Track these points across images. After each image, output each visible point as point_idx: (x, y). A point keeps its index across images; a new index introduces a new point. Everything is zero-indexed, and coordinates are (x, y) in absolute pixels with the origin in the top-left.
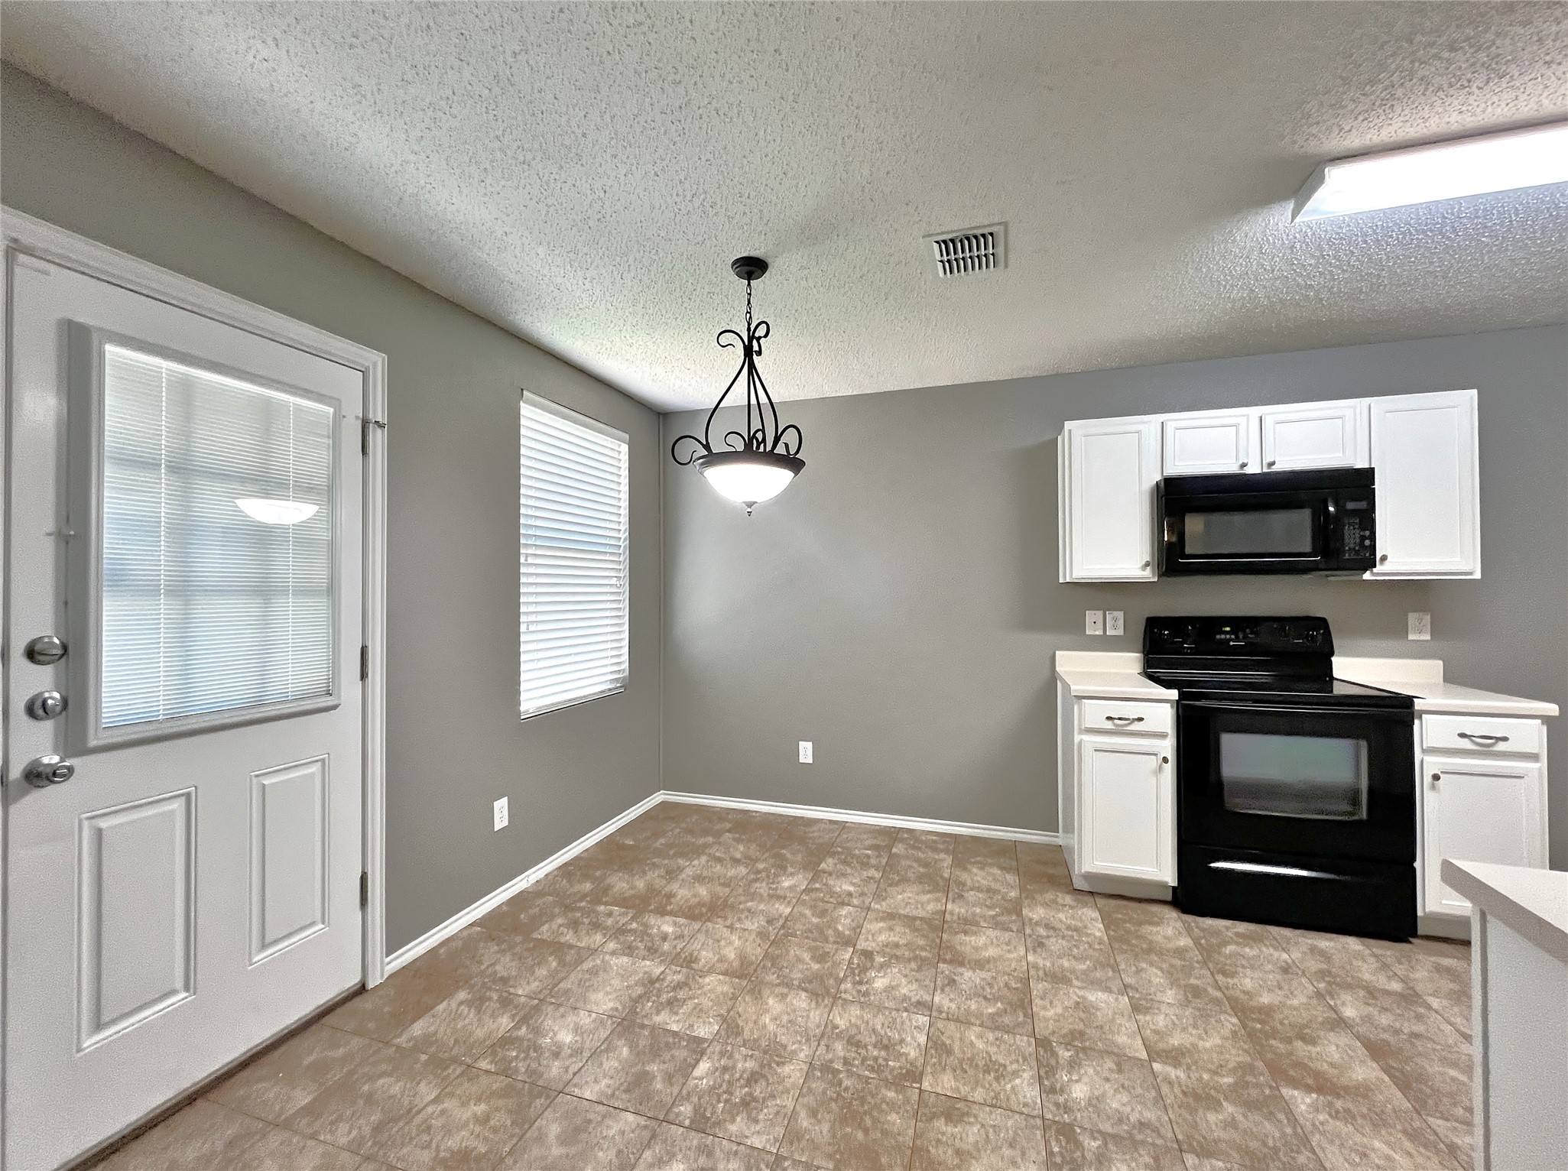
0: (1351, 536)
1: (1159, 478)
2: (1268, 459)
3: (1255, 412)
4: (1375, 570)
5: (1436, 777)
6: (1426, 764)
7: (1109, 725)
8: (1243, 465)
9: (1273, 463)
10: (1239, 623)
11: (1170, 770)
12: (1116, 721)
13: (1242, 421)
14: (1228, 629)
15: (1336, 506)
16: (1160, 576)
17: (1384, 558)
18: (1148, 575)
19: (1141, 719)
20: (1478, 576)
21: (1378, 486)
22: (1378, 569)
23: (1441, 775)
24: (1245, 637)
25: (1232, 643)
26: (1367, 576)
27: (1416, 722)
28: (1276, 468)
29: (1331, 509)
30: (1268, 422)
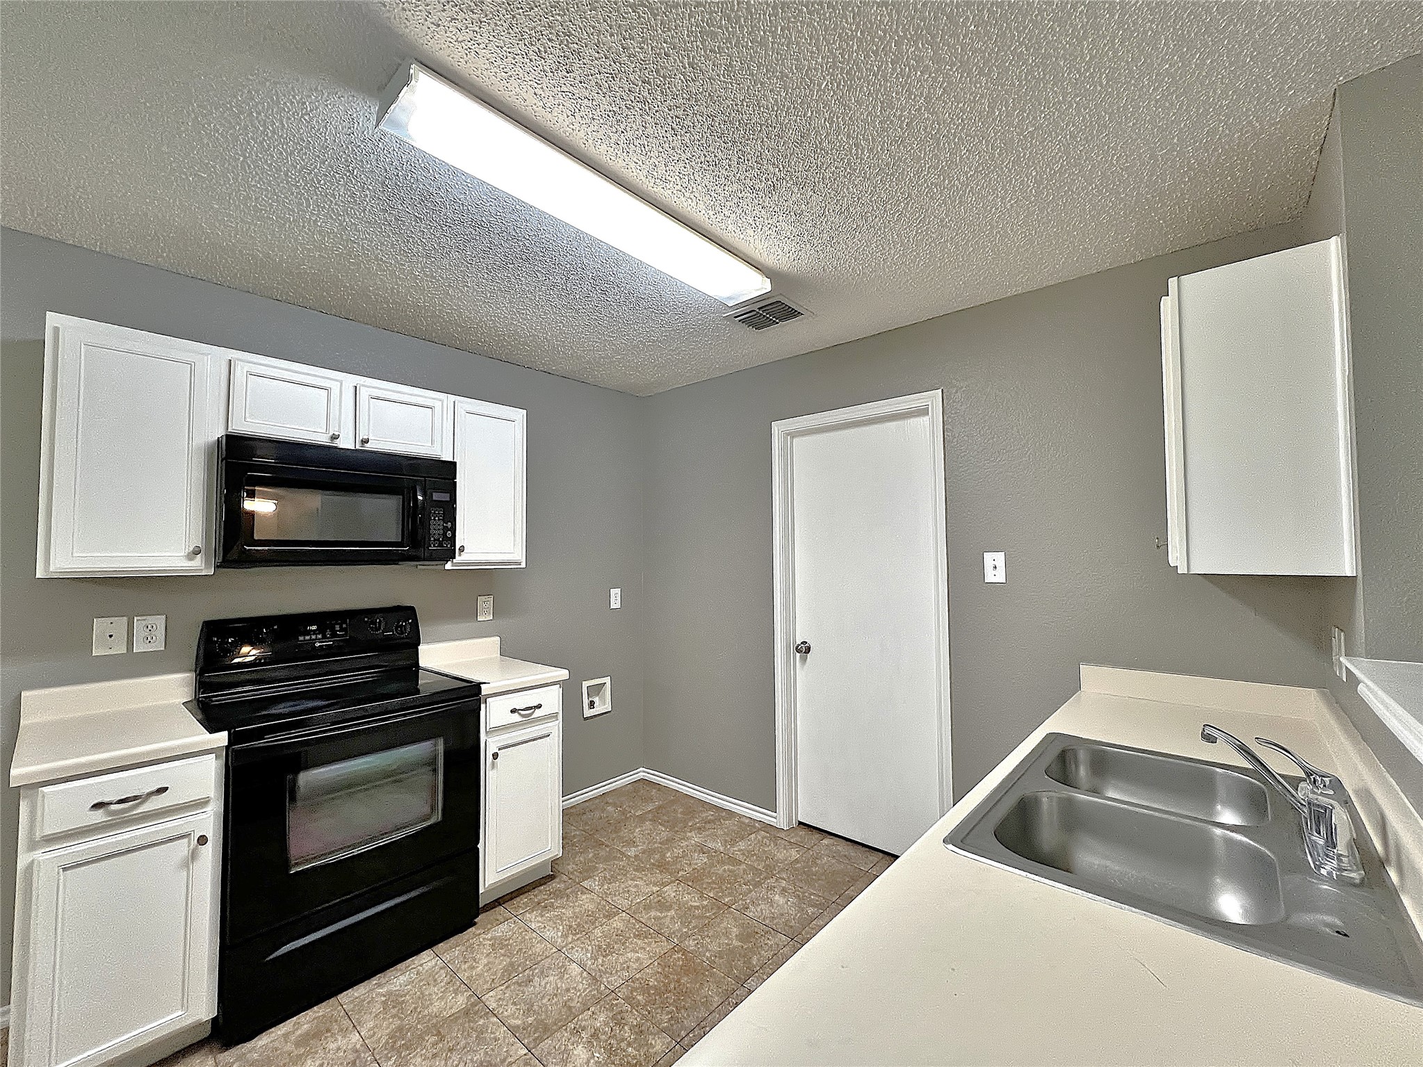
0: (436, 526)
1: (220, 432)
2: (362, 435)
3: (351, 380)
4: (454, 561)
5: (495, 756)
6: (489, 744)
7: (99, 817)
8: (334, 437)
9: (367, 441)
10: (325, 620)
11: (210, 857)
12: (113, 807)
13: (335, 387)
14: (314, 628)
15: (424, 495)
16: (217, 567)
17: (462, 549)
18: (199, 566)
19: (163, 790)
20: (523, 565)
21: (459, 480)
22: (458, 559)
23: (498, 752)
24: (334, 635)
25: (318, 645)
26: (448, 566)
27: (483, 706)
28: (368, 447)
29: (420, 498)
30: (364, 394)
